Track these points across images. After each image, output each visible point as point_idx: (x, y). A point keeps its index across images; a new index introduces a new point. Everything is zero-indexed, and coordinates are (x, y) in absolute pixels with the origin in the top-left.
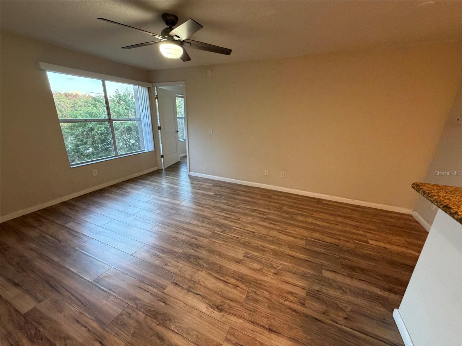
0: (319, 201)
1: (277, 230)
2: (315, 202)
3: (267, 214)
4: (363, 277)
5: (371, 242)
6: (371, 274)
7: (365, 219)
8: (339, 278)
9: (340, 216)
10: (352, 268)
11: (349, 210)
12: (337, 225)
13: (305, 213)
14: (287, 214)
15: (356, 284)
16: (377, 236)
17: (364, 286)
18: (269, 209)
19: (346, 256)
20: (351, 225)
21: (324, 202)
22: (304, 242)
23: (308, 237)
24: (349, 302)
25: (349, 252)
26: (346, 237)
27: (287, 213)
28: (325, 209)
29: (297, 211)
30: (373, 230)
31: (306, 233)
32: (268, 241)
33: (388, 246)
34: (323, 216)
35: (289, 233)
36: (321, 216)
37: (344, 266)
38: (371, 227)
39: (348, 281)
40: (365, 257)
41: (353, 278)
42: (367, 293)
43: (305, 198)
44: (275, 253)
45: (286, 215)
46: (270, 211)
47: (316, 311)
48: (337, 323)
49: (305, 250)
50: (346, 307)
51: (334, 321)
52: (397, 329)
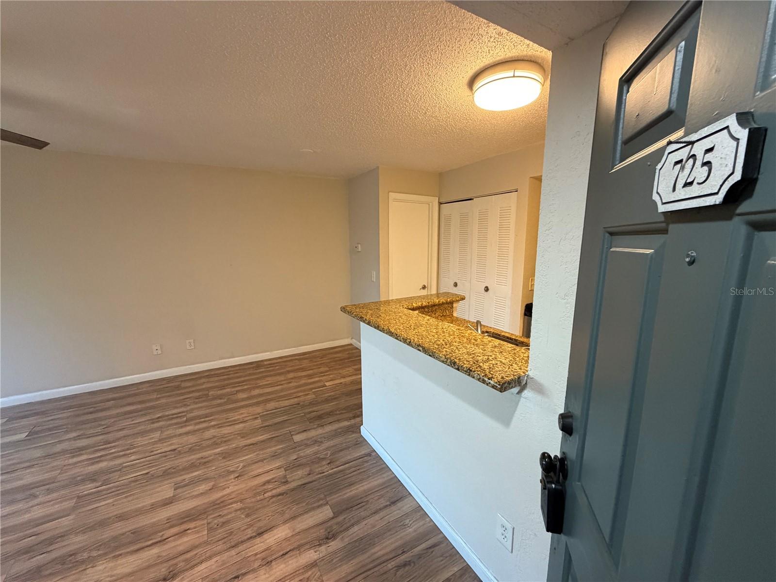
0: (258, 364)
1: (213, 426)
2: (253, 368)
3: (186, 413)
4: (331, 419)
5: (327, 384)
6: (338, 412)
7: (315, 363)
8: (312, 433)
9: (289, 372)
10: (320, 417)
11: (297, 361)
12: (290, 382)
13: (246, 387)
14: (221, 399)
15: (328, 428)
16: (331, 376)
17: (336, 426)
18: (186, 405)
19: (311, 410)
20: (305, 376)
21: (266, 363)
22: (259, 421)
23: (263, 413)
24: (327, 449)
25: (312, 404)
26: (304, 391)
27: (220, 397)
28: (270, 371)
29: (233, 390)
30: (327, 371)
31: (259, 410)
32: (208, 446)
33: (342, 380)
34: (270, 380)
35: (235, 420)
36: (268, 381)
37: (311, 420)
38: (322, 369)
39: (320, 431)
40: (327, 401)
41: (323, 425)
42: (339, 430)
43: (238, 368)
44: (226, 456)
45: (221, 401)
46: (189, 408)
47: (302, 478)
48: (324, 473)
49: (265, 428)
50: (326, 454)
51: (321, 473)
52: (366, 442)
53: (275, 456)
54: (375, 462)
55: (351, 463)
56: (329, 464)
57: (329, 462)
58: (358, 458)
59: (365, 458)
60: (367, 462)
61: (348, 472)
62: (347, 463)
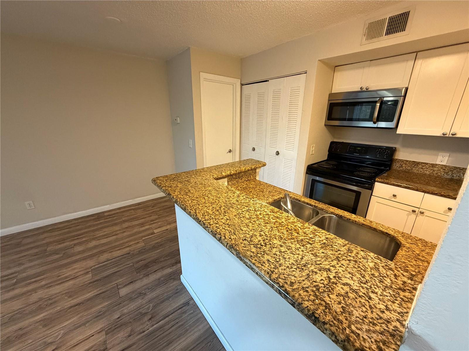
0: (98, 216)
1: (42, 287)
2: (93, 220)
3: (16, 274)
4: (156, 267)
5: (155, 231)
6: (162, 259)
7: (148, 212)
8: (138, 285)
9: (124, 221)
10: (146, 266)
11: (133, 211)
12: (125, 232)
13: (84, 239)
14: (57, 254)
15: (153, 277)
16: (159, 223)
17: (159, 275)
18: (20, 264)
19: (139, 259)
20: (138, 225)
21: (106, 214)
22: (90, 275)
23: (95, 266)
24: (150, 301)
25: (141, 252)
26: (135, 240)
27: (56, 252)
28: (109, 222)
29: (72, 243)
30: (156, 219)
31: (91, 263)
32: (30, 313)
33: (168, 227)
34: (107, 231)
35: (66, 277)
36: (105, 232)
37: (139, 270)
38: (153, 218)
39: (146, 281)
40: (155, 248)
41: (149, 275)
42: (162, 279)
43: (80, 221)
44: (47, 323)
45: (57, 256)
46: (22, 267)
47: (122, 341)
48: (144, 332)
49: (93, 283)
50: (148, 308)
51: (141, 333)
52: (186, 290)
53: (99, 316)
54: (192, 311)
55: (171, 316)
56: (150, 319)
57: (150, 317)
58: (178, 308)
59: (184, 308)
60: (185, 312)
61: (167, 327)
62: (167, 317)
